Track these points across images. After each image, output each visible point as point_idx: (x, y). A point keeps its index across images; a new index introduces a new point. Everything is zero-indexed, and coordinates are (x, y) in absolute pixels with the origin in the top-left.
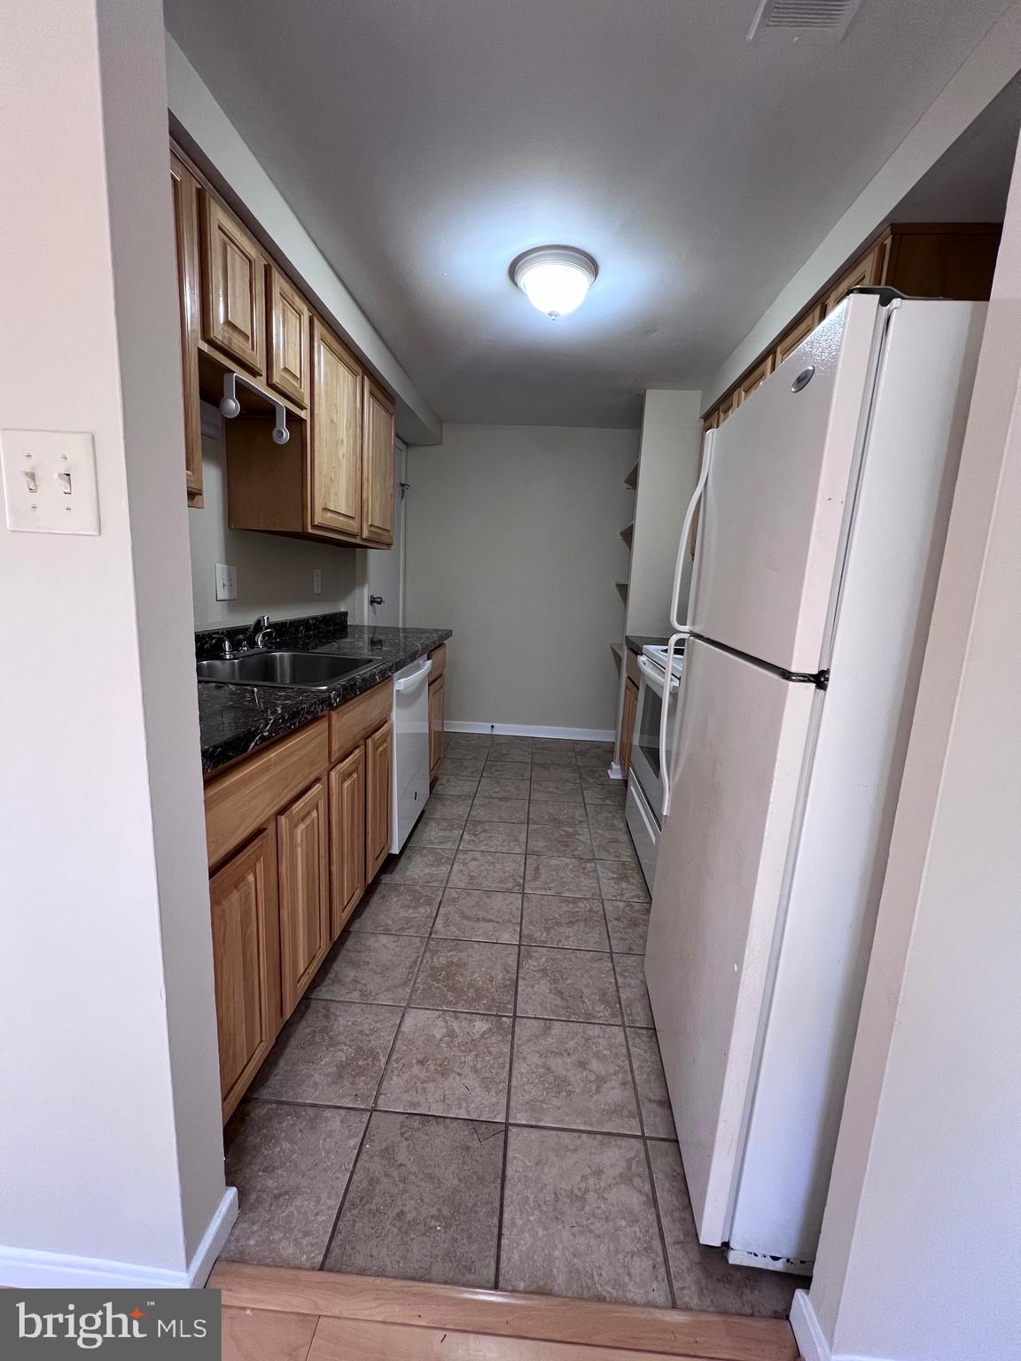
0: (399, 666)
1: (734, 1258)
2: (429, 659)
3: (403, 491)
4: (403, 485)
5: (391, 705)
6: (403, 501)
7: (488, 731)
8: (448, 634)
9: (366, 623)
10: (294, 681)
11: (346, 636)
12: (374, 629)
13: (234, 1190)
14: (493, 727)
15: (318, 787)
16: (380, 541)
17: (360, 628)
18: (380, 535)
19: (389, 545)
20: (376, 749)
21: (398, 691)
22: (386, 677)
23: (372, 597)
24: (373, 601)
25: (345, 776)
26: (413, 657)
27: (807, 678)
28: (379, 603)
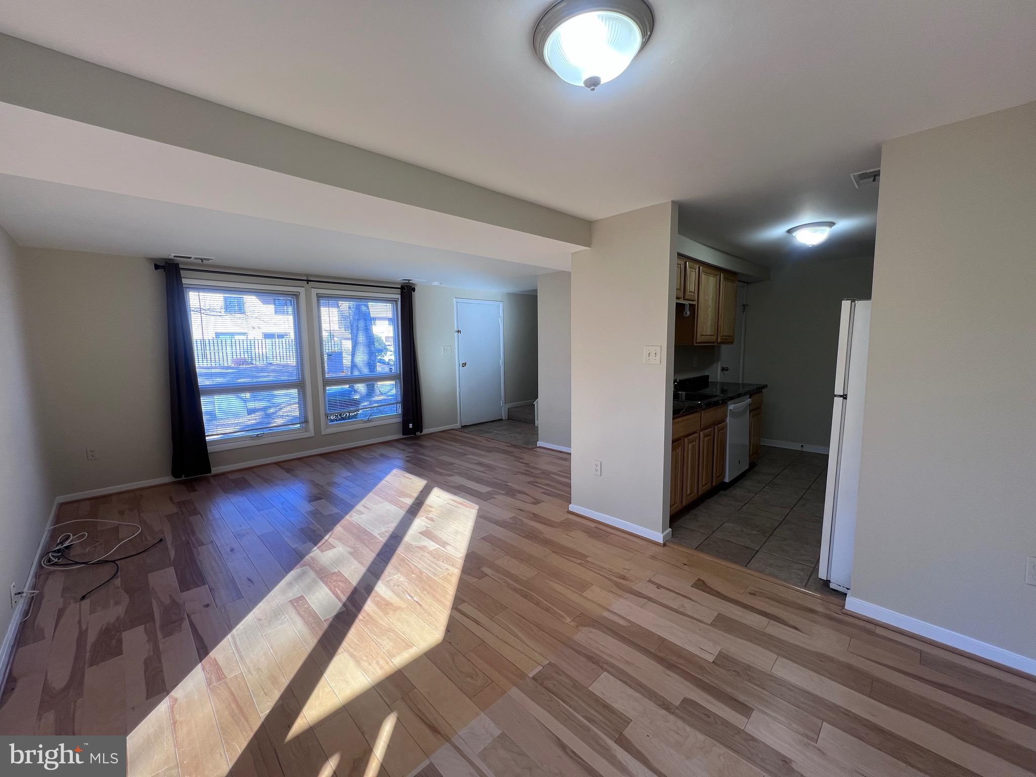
0: (731, 398)
1: (832, 586)
2: (750, 398)
3: (744, 308)
4: (744, 305)
5: (727, 415)
6: (744, 313)
7: (799, 449)
8: (765, 386)
9: (719, 381)
10: (686, 399)
11: (708, 387)
12: (723, 384)
13: (671, 529)
14: (802, 446)
15: (696, 435)
16: (728, 341)
17: (715, 383)
18: (727, 339)
19: (732, 343)
20: (719, 431)
21: (730, 410)
22: (724, 402)
23: (723, 367)
24: (723, 369)
25: (706, 436)
26: (739, 396)
27: (841, 396)
28: (727, 370)
